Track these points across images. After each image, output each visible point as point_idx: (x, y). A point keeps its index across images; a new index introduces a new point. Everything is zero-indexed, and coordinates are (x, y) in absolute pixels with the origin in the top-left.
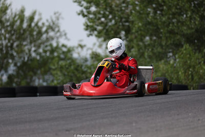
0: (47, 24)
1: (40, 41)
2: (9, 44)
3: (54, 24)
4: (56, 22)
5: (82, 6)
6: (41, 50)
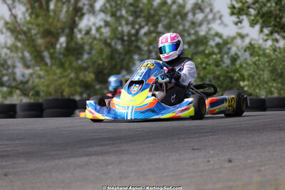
2: (133, 31)
3: (203, 1)
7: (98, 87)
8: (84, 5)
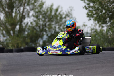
0: (65, 13)
1: (61, 23)
2: (44, 24)
4: (70, 12)
5: (85, 3)
6: (61, 28)
7: (31, 44)
8: (26, 14)
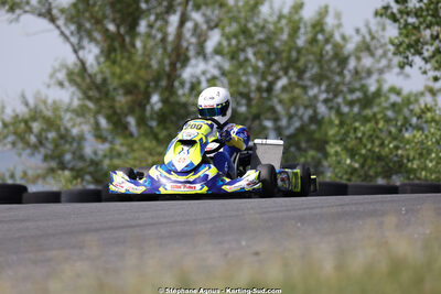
0: (356, 39)
3: (373, 38)
6: (340, 100)
8: (190, 44)
